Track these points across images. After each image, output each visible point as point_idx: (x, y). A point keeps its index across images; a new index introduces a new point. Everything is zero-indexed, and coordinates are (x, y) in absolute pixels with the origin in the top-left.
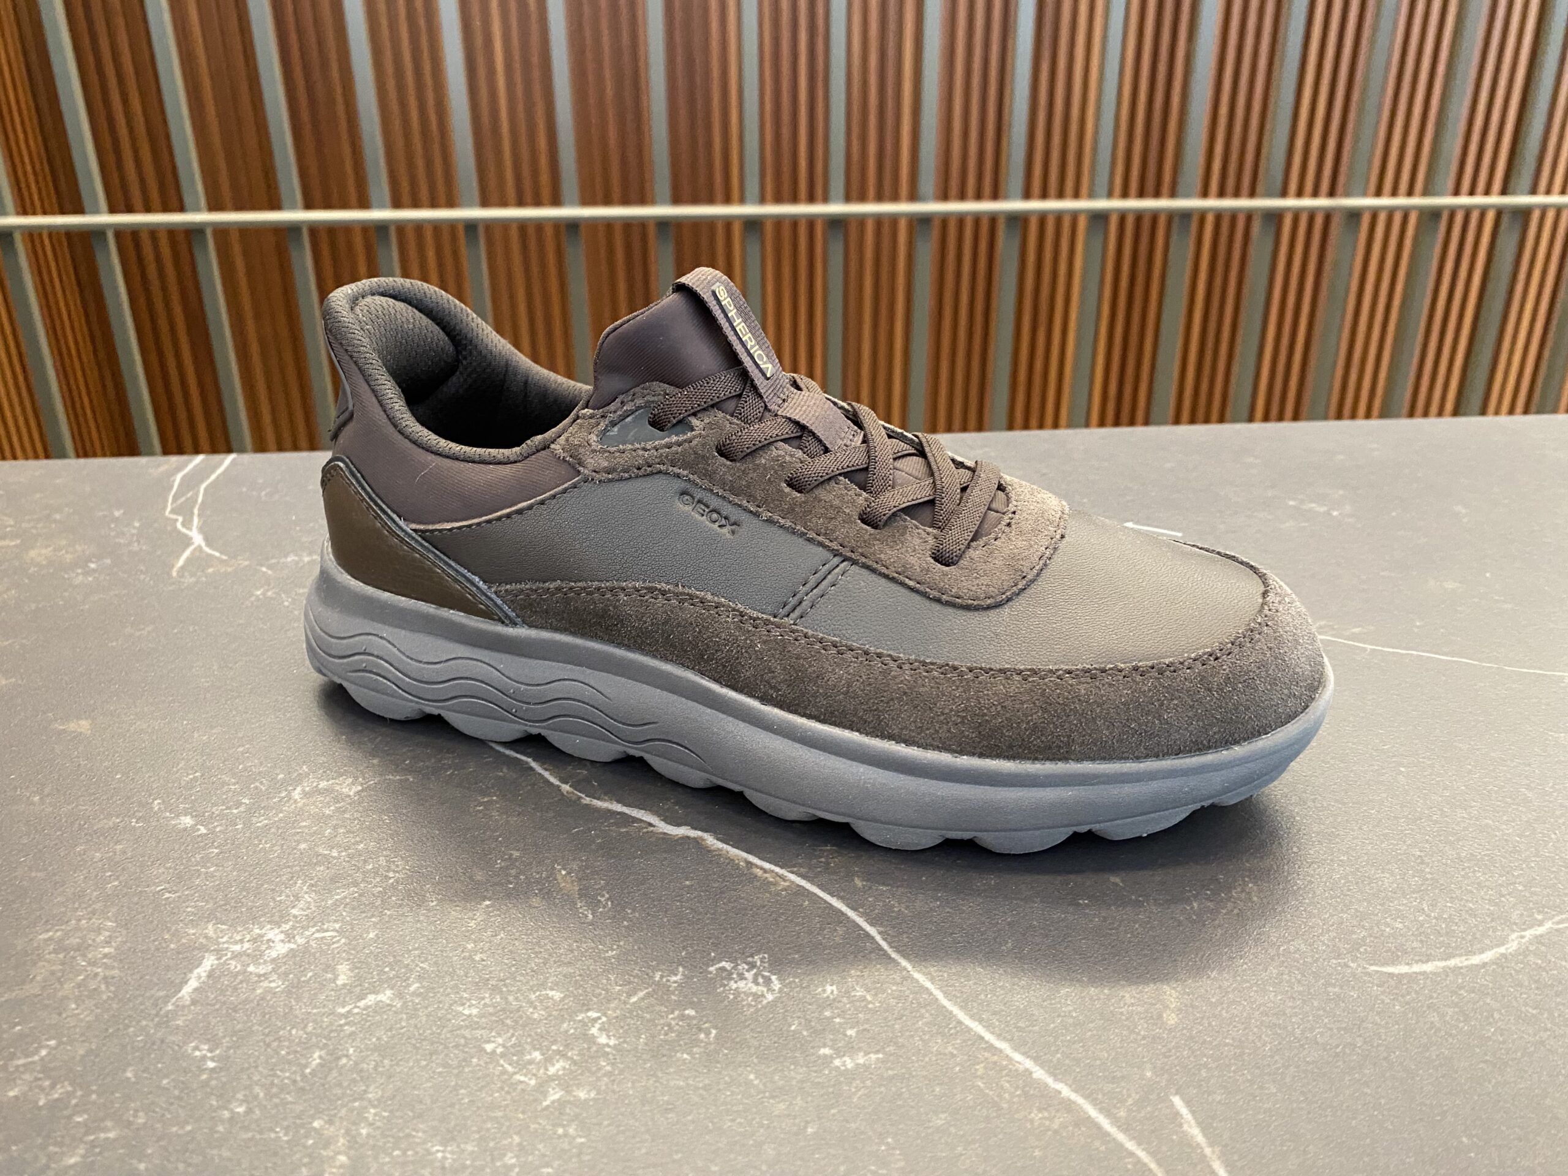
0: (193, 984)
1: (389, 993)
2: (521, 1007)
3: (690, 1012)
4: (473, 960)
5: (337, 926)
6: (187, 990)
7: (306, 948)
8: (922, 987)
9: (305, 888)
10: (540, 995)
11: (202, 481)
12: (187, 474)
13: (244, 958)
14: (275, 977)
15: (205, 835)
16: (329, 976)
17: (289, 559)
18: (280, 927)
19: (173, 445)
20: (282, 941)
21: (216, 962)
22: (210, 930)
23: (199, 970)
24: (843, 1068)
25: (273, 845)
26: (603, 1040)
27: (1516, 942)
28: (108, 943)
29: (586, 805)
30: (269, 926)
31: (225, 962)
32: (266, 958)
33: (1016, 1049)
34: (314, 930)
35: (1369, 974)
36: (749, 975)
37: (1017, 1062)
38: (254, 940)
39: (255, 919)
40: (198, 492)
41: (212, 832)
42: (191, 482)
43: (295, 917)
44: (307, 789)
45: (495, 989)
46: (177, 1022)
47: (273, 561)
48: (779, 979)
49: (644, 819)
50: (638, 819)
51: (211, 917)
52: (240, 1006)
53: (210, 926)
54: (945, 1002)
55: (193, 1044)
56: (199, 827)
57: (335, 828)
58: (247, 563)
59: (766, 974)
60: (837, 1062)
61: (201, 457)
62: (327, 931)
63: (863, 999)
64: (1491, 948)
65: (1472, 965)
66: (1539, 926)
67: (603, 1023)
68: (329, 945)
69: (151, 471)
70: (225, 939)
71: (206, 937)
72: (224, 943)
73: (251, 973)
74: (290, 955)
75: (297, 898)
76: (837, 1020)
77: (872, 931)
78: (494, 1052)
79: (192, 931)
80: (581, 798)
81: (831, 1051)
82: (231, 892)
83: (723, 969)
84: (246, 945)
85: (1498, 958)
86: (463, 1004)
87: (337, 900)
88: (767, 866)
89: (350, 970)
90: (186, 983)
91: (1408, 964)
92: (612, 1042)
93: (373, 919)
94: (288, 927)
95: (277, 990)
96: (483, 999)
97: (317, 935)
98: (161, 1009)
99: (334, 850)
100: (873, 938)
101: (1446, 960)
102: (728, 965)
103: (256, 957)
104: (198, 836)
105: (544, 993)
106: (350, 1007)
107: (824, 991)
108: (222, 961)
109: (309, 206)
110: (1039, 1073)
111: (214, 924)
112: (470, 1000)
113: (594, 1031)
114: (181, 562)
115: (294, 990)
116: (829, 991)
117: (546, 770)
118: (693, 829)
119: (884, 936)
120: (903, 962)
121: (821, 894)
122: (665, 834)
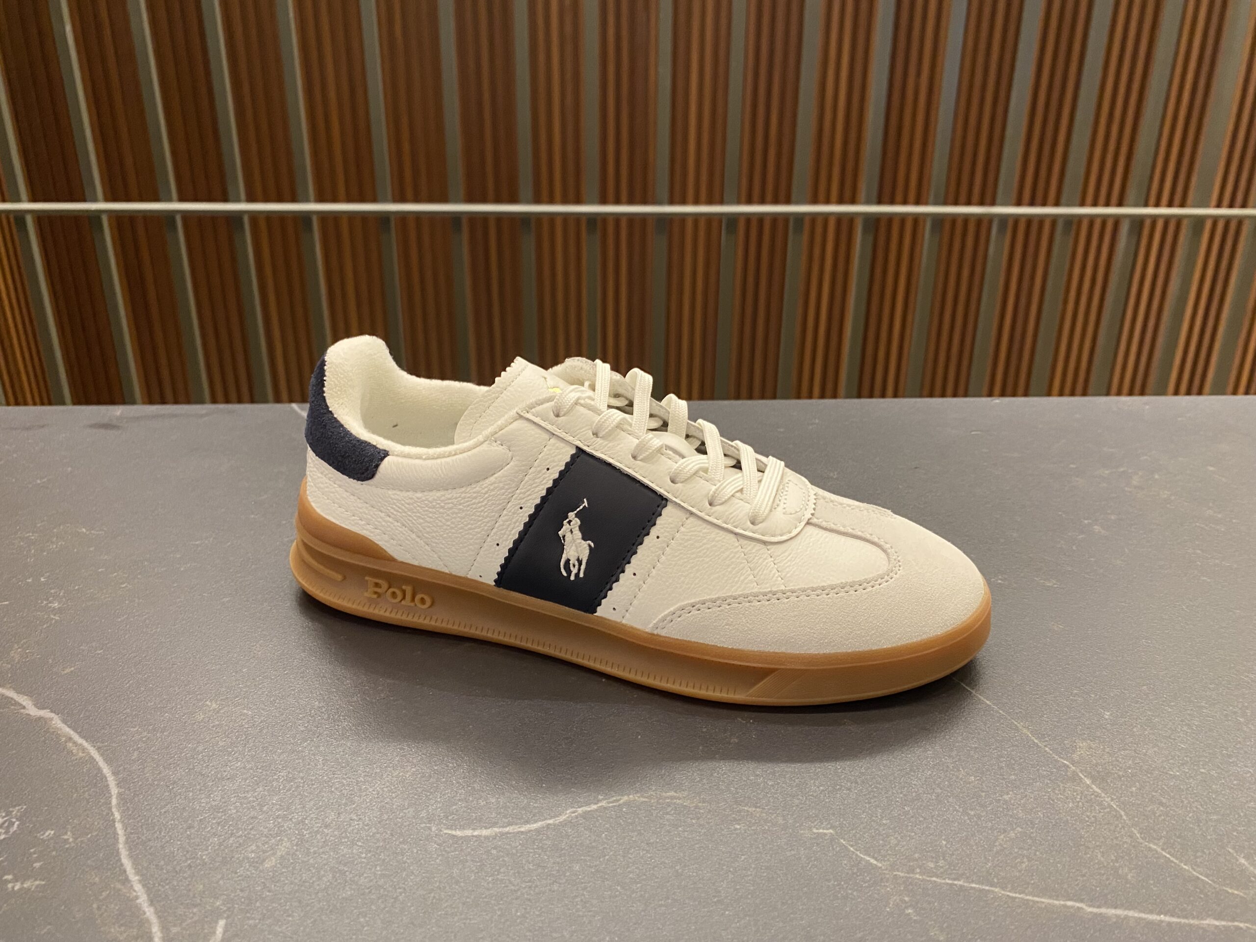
8: (115, 834)
27: (567, 816)
33: (140, 881)
35: (439, 836)
37: (135, 891)
49: (22, 703)
50: (19, 703)
54: (121, 845)
59: (14, 820)
60: (10, 886)
63: (66, 841)
64: (546, 819)
66: (596, 804)
76: (35, 855)
81: (12, 877)
85: (543, 827)
88: (80, 741)
91: (474, 829)
100: (111, 797)
101: (504, 827)
107: (44, 834)
110: (143, 900)
116: (47, 834)
118: (52, 712)
119: (120, 794)
120: (117, 816)
121: (102, 763)
122: (29, 715)
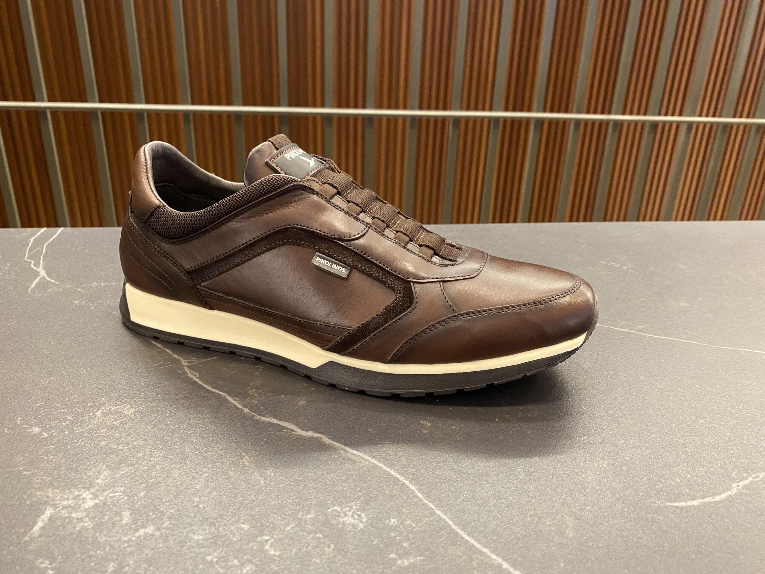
0: (40, 524)
1: (152, 528)
2: (226, 534)
3: (319, 535)
4: (199, 508)
5: (122, 489)
6: (36, 529)
7: (105, 503)
8: (441, 518)
9: (104, 467)
10: (236, 528)
11: (45, 243)
12: (37, 237)
13: (70, 509)
14: (87, 519)
15: (47, 437)
16: (118, 518)
17: (93, 285)
18: (89, 491)
19: (27, 223)
20: (91, 499)
21: (53, 512)
22: (50, 492)
23: (43, 516)
24: (402, 565)
25: (85, 444)
26: (272, 552)
27: (736, 489)
29: (257, 420)
30: (83, 490)
31: (58, 511)
32: (82, 509)
33: (493, 552)
34: (108, 492)
35: (667, 507)
36: (349, 514)
37: (494, 560)
38: (75, 498)
39: (75, 486)
40: (43, 247)
41: (51, 435)
42: (38, 242)
43: (98, 484)
44: (105, 411)
45: (212, 524)
46: (31, 547)
47: (85, 285)
48: (367, 516)
49: (289, 427)
50: (285, 427)
51: (51, 484)
52: (67, 537)
53: (50, 490)
54: (454, 527)
55: (40, 560)
56: (43, 433)
57: (121, 433)
58: (69, 286)
59: (359, 513)
60: (399, 562)
61: (44, 229)
62: (117, 492)
63: (411, 526)
64: (724, 492)
65: (716, 501)
66: (746, 480)
67: (272, 543)
68: (118, 500)
69: (17, 236)
70: (58, 498)
71: (48, 497)
72: (58, 500)
73: (73, 518)
74: (96, 507)
75: (99, 473)
76: (398, 538)
77: (413, 488)
78: (212, 561)
79: (38, 493)
80: (254, 416)
81: (396, 556)
82: (61, 470)
83: (336, 510)
84: (70, 502)
85: (728, 498)
86: (194, 533)
87: (122, 474)
88: (355, 452)
89: (131, 515)
90: (36, 524)
91: (685, 501)
92: (277, 554)
93: (143, 485)
94: (94, 490)
95: (89, 527)
96: (205, 530)
97: (111, 495)
98: (22, 539)
99: (120, 446)
100: (413, 491)
101: (703, 498)
102: (339, 509)
103: (76, 509)
104: (43, 438)
105: (239, 525)
106: (130, 536)
107: (390, 522)
108: (56, 511)
109: (101, 101)
110: (505, 565)
111: (52, 489)
112: (197, 531)
113: (267, 547)
114: (33, 286)
115: (98, 527)
116: (392, 522)
117: (235, 400)
118: (316, 432)
119: (419, 490)
120: (431, 505)
121: (385, 468)
122: (300, 435)
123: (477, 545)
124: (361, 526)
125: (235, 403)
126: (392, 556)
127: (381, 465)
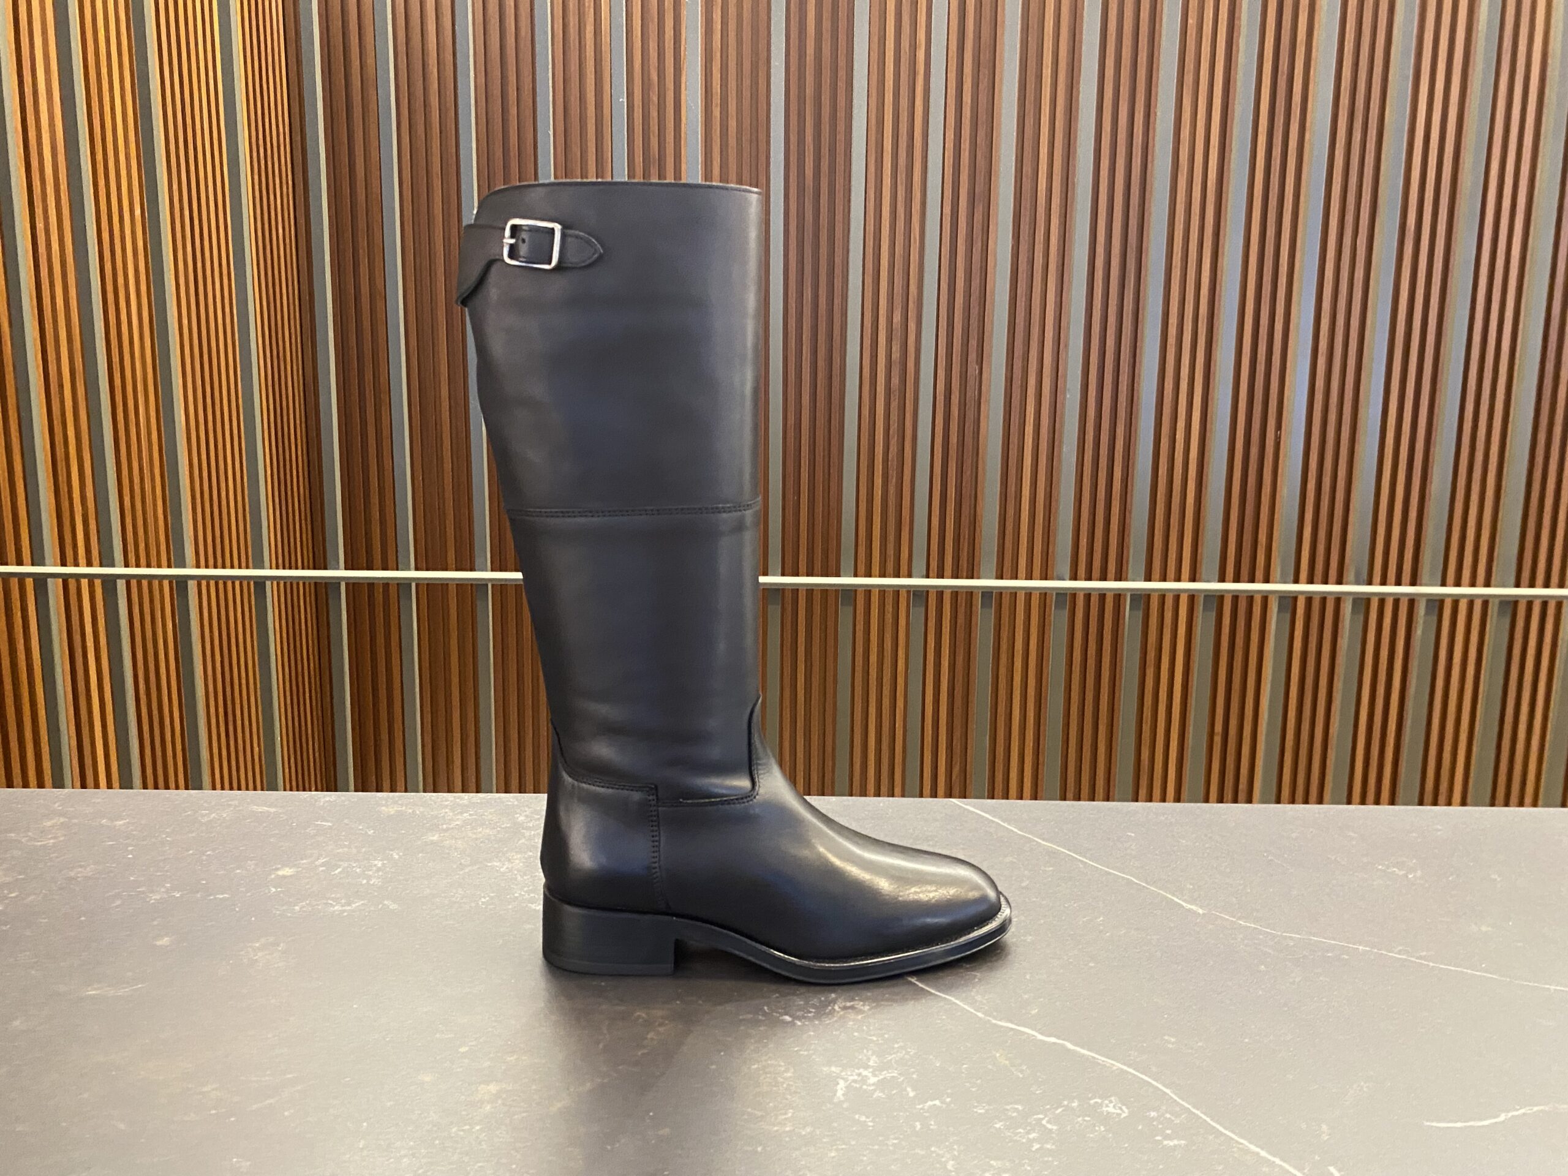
0: (840, 1091)
1: (937, 1101)
2: (1004, 1111)
3: (1087, 1119)
5: (896, 1071)
6: (839, 1094)
7: (886, 1080)
8: (1200, 1117)
9: (869, 1053)
13: (858, 1082)
14: (879, 1091)
16: (904, 1092)
18: (867, 1070)
20: (872, 1076)
21: (845, 1083)
22: (833, 1069)
23: (839, 1087)
24: (1169, 1145)
26: (1049, 1126)
27: (1504, 1117)
28: (786, 1071)
30: (862, 1069)
31: (850, 1083)
32: (869, 1083)
33: (1248, 1142)
34: (885, 1072)
36: (1111, 1105)
37: (1254, 1150)
38: (858, 1075)
39: (851, 1066)
43: (872, 1065)
48: (1128, 1108)
50: (1027, 1033)
51: (829, 1063)
52: (869, 1102)
59: (1120, 1105)
62: (892, 1073)
63: (1171, 1119)
64: (1490, 1118)
65: (1480, 1125)
66: (1517, 1111)
67: (1047, 1120)
68: (896, 1079)
70: (844, 1074)
71: (834, 1072)
73: (866, 1089)
74: (880, 1082)
75: (869, 1059)
76: (1160, 1126)
77: (1168, 1091)
79: (825, 1069)
81: (1161, 1138)
83: (1096, 1102)
84: (856, 1077)
86: (976, 1108)
87: (889, 1060)
89: (913, 1091)
90: (837, 1090)
91: (1447, 1123)
92: (1055, 1127)
94: (871, 1070)
95: (882, 1096)
96: (984, 1106)
97: (888, 1075)
98: (831, 1101)
102: (1099, 1101)
103: (863, 1082)
106: (922, 1106)
108: (848, 1083)
110: (1263, 1153)
113: (1044, 1122)
117: (966, 1004)
119: (1174, 1093)
120: (1187, 1105)
121: (1136, 1073)
123: (1236, 1138)
124: (1124, 1115)
125: (966, 1007)
126: (1159, 1138)
127: (1131, 1070)
